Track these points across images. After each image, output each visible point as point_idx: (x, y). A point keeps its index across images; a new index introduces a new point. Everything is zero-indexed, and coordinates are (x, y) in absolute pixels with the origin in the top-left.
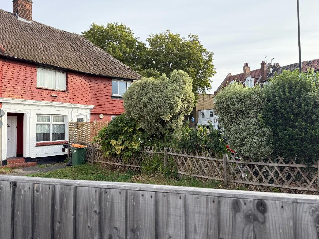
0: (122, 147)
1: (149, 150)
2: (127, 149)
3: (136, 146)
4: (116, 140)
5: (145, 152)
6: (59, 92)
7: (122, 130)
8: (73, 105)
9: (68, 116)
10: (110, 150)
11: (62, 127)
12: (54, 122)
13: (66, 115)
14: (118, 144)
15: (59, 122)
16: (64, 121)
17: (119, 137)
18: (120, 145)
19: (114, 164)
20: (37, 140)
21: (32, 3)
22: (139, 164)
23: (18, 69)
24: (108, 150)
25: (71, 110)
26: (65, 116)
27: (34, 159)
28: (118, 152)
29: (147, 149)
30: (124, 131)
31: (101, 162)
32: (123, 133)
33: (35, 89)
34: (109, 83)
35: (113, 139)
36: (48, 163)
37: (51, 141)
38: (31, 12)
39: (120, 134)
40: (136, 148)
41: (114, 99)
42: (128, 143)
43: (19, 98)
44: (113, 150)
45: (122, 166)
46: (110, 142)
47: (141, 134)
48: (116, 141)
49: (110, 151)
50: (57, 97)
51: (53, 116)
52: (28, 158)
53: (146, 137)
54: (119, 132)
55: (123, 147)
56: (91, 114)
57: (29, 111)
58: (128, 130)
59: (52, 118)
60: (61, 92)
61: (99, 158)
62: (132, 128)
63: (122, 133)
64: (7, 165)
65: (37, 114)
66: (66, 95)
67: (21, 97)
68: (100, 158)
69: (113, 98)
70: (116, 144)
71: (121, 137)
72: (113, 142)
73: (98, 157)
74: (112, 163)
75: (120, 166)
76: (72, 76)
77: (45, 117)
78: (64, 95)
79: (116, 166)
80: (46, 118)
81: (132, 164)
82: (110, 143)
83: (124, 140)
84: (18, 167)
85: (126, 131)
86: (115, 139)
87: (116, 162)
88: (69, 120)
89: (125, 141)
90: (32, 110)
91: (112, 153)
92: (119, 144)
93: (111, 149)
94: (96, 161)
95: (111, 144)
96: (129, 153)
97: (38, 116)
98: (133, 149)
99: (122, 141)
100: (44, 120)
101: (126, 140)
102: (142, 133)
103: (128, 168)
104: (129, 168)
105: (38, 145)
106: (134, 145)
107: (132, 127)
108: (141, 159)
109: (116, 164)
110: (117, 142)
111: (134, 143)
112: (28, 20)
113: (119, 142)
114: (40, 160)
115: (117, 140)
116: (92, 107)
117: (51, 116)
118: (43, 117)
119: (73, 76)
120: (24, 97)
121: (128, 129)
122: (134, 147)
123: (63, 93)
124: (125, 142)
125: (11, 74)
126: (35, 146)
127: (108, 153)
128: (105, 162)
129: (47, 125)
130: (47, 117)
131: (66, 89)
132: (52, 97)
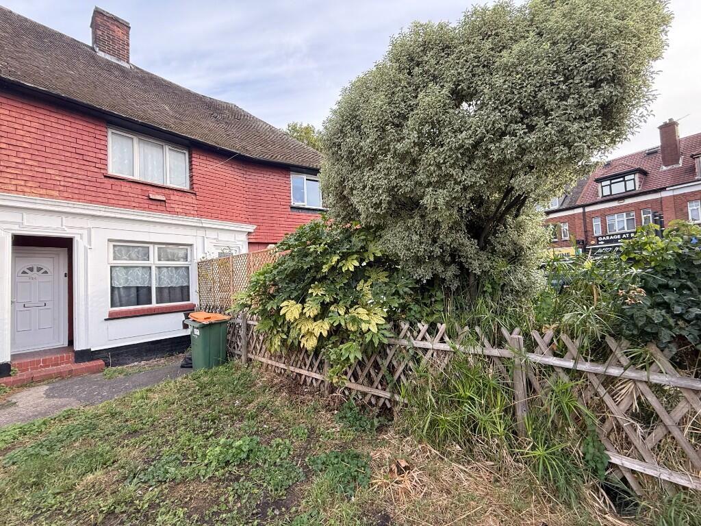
0: (323, 327)
1: (424, 339)
2: (338, 333)
3: (373, 323)
4: (302, 300)
5: (405, 342)
6: (171, 192)
7: (318, 267)
8: (207, 223)
9: (195, 247)
10: (283, 332)
11: (183, 272)
12: (159, 260)
13: (191, 245)
14: (307, 315)
15: (174, 260)
16: (186, 259)
17: (310, 291)
18: (315, 319)
19: (298, 371)
20: (113, 305)
21: (130, 28)
22: (381, 382)
23: (46, 123)
24: (278, 332)
25: (201, 233)
26: (189, 248)
27: (104, 352)
28: (310, 344)
29: (415, 333)
30: (325, 269)
31: (263, 360)
32: (325, 278)
33: (103, 177)
34: (285, 179)
35: (289, 298)
36: (145, 358)
37: (154, 305)
38: (128, 45)
39: (314, 280)
40: (374, 330)
41: (296, 212)
42: (342, 312)
43: (52, 196)
44: (293, 334)
45: (322, 381)
46: (279, 309)
47: (387, 280)
48: (299, 305)
49: (285, 337)
50: (164, 201)
51: (156, 246)
52: (82, 351)
53: (407, 289)
54: (308, 275)
55: (327, 327)
56: (249, 243)
57: (85, 232)
58: (340, 264)
59: (153, 252)
60: (175, 193)
61: (259, 348)
62: (355, 256)
63: (319, 276)
64: (10, 376)
65: (109, 240)
66: (190, 199)
67: (57, 194)
68: (261, 349)
69: (293, 210)
70: (302, 314)
71: (317, 291)
72: (291, 310)
73: (257, 345)
74: (292, 368)
75: (317, 380)
76: (202, 157)
77: (136, 250)
78: (182, 199)
79: (303, 377)
80: (138, 252)
81: (356, 379)
82: (282, 312)
83: (328, 300)
84: (40, 381)
85: (333, 268)
86: (297, 299)
87: (305, 365)
88: (198, 256)
89: (331, 303)
90: (93, 230)
91: (290, 341)
92: (312, 315)
93: (286, 329)
94: (252, 357)
95: (284, 315)
96: (352, 351)
97: (114, 246)
98: (362, 334)
99: (322, 304)
100: (134, 256)
101: (336, 301)
102: (386, 274)
103: (344, 393)
104: (347, 393)
105: (113, 317)
106: (365, 318)
107: (353, 253)
108: (392, 369)
109: (304, 372)
110: (303, 308)
111: (365, 311)
112: (119, 59)
113: (312, 309)
114: (122, 353)
115: (303, 302)
116: (251, 228)
117: (151, 246)
118: (131, 249)
119: (205, 158)
120: (66, 195)
121: (338, 262)
122: (364, 327)
123: (180, 194)
124: (332, 308)
125: (22, 133)
126: (106, 320)
127: (277, 342)
128: (274, 363)
129: (143, 267)
130: (142, 248)
131: (190, 187)
132: (150, 202)
